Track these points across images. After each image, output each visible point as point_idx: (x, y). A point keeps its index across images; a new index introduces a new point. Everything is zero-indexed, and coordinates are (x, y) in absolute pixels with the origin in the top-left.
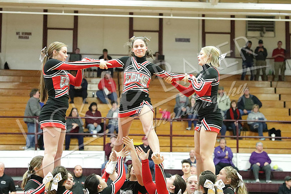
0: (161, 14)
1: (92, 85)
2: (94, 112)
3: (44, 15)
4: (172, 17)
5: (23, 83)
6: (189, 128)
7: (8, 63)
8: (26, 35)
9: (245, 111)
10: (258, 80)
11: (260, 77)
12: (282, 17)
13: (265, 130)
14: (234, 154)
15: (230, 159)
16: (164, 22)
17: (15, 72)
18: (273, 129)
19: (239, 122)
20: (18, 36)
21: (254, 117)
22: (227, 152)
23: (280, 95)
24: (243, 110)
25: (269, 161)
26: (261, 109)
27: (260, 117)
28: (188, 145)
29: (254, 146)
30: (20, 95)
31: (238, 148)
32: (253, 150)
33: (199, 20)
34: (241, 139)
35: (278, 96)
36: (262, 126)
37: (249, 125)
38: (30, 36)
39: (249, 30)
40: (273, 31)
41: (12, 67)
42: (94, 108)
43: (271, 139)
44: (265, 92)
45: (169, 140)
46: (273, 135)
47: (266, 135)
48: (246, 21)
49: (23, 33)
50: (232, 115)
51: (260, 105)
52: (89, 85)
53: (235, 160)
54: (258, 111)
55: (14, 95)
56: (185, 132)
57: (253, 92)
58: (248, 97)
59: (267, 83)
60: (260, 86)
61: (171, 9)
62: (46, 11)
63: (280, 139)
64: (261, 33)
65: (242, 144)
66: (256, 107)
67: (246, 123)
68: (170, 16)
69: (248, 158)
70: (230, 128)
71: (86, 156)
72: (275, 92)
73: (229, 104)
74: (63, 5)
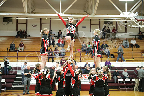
0: (77, 19)
1: (56, 41)
5: (34, 41)
6: (86, 54)
8: (35, 26)
12: (115, 19)
17: (32, 37)
18: (112, 54)
20: (32, 26)
24: (103, 49)
25: (111, 64)
30: (33, 45)
33: (89, 20)
36: (109, 53)
40: (112, 24)
41: (31, 36)
46: (112, 56)
47: (110, 56)
48: (104, 21)
51: (108, 47)
58: (104, 44)
59: (110, 40)
60: (108, 41)
62: (41, 18)
63: (114, 57)
65: (102, 59)
72: (113, 43)
74: (46, 16)
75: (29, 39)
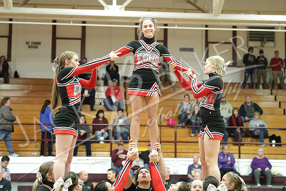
0: (166, 25)
1: (99, 93)
2: (101, 120)
3: (53, 25)
4: (176, 27)
5: (32, 92)
6: (193, 135)
7: (17, 71)
8: (36, 45)
9: (247, 118)
10: (259, 88)
11: (261, 86)
12: (282, 28)
13: (266, 136)
14: (236, 160)
15: (232, 165)
16: (169, 33)
17: (25, 80)
18: (274, 135)
19: (241, 129)
20: (27, 46)
21: (255, 123)
22: (229, 158)
23: (280, 103)
24: (244, 117)
25: (270, 166)
26: (261, 117)
27: (261, 124)
28: (191, 151)
29: (255, 152)
30: (29, 103)
31: (240, 153)
32: (254, 156)
33: (202, 30)
34: (243, 145)
35: (278, 103)
36: (262, 132)
37: (250, 132)
38: (39, 46)
39: (250, 40)
40: (273, 41)
41: (21, 75)
42: (101, 115)
43: (271, 145)
44: (266, 99)
45: (174, 147)
46: (274, 142)
47: (267, 141)
48: (248, 31)
49: (32, 43)
50: (234, 122)
51: (261, 113)
52: (96, 93)
53: (237, 166)
54: (259, 118)
55: (23, 103)
56: (189, 138)
57: (254, 100)
58: (250, 104)
59: (268, 91)
60: (261, 94)
61: (176, 20)
62: (54, 21)
63: (280, 145)
64: (261, 44)
65: (243, 150)
66: (257, 114)
67: (247, 129)
68: (174, 26)
69: (250, 164)
70: (232, 134)
71: (94, 161)
72: (276, 100)
73: (231, 112)
74: (71, 16)
75: (15, 87)
